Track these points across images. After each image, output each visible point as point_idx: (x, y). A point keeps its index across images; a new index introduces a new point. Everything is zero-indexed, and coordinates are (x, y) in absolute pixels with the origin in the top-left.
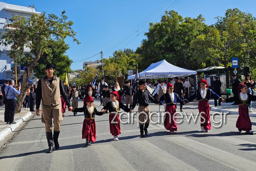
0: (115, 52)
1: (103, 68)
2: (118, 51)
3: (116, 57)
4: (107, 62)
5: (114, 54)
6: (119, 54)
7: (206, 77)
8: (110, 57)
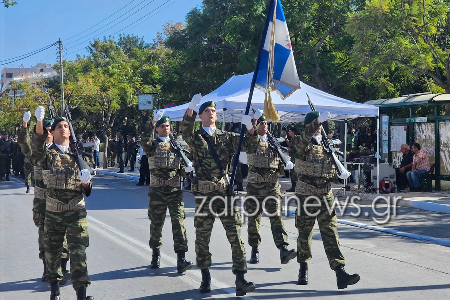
0: (94, 43)
1: (63, 86)
2: (102, 40)
3: (96, 57)
4: (72, 69)
5: (91, 49)
6: (106, 51)
7: (391, 124)
8: (78, 56)
